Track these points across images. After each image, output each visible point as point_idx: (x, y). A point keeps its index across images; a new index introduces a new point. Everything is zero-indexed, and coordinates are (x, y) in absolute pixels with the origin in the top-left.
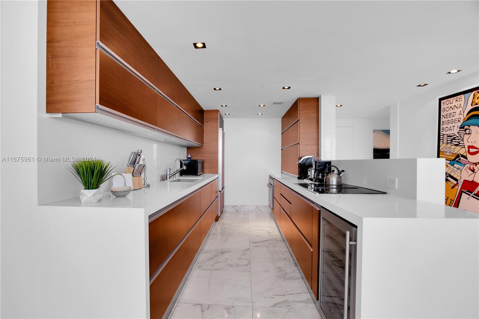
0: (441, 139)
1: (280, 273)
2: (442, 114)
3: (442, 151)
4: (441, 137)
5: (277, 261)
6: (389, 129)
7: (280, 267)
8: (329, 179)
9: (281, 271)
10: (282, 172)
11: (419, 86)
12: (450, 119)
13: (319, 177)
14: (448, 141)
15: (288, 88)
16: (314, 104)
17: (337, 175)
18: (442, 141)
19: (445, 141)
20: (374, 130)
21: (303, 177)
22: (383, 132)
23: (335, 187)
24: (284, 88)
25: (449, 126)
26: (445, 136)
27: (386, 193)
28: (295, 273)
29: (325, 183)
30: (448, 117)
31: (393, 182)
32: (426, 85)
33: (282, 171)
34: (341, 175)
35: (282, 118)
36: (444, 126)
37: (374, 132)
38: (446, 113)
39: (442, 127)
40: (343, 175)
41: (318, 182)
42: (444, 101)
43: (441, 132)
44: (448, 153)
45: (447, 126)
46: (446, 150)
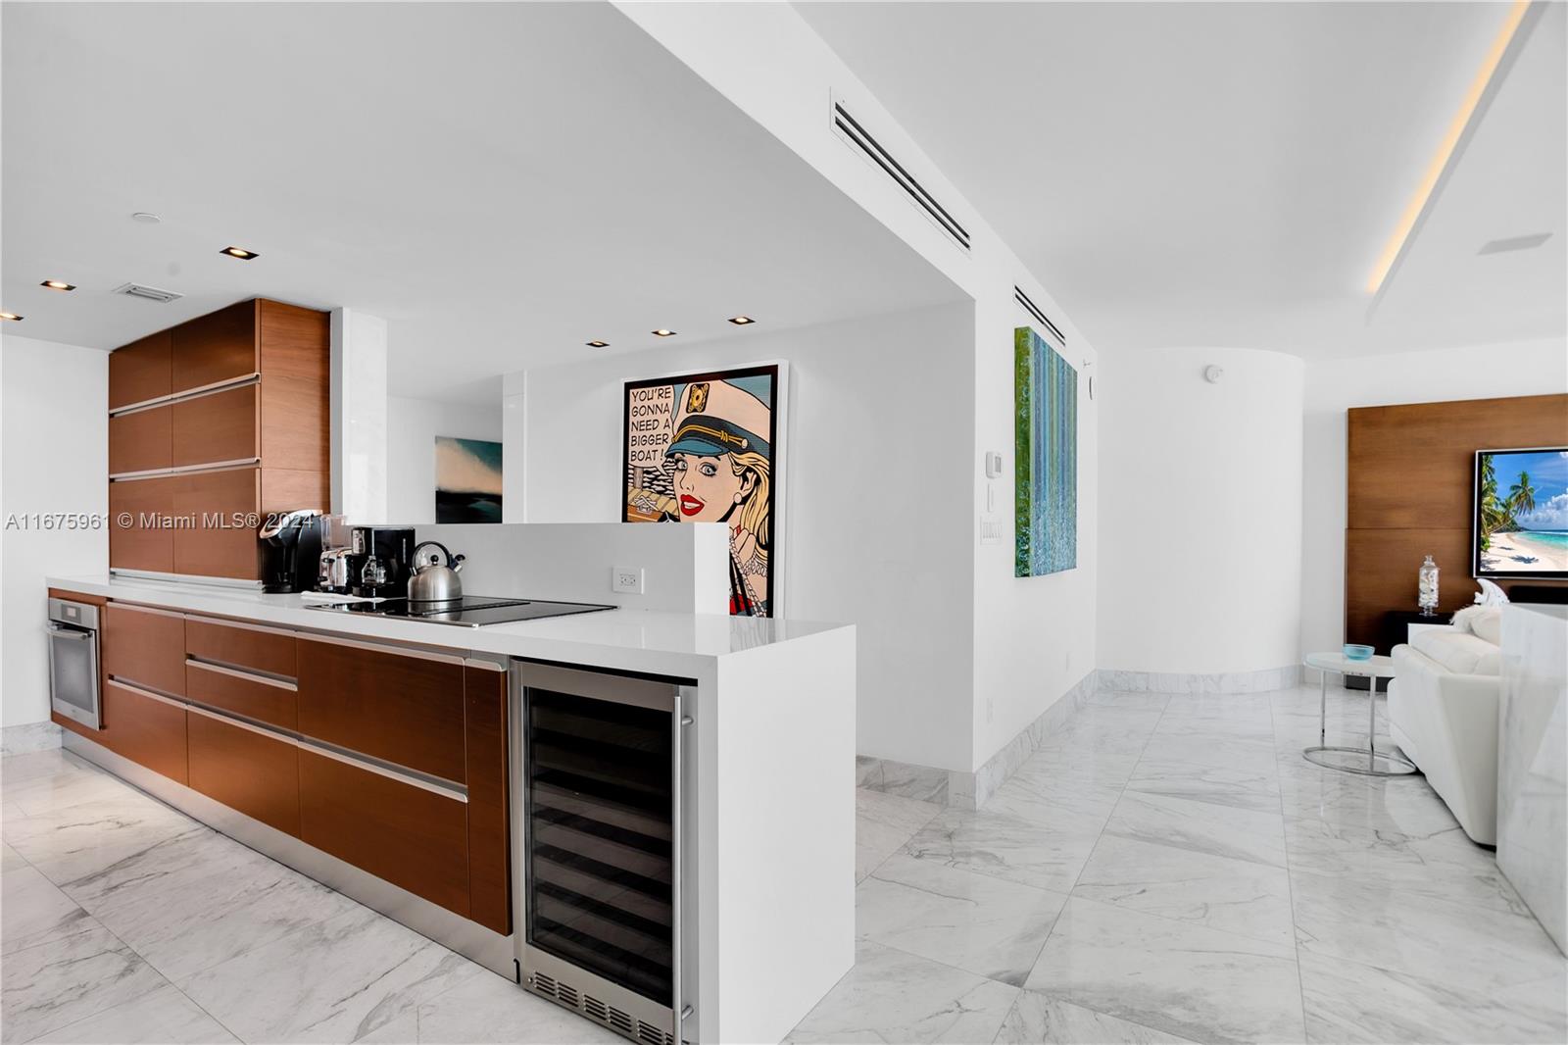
0: (630, 476)
1: (297, 935)
2: (632, 419)
3: (633, 504)
4: (631, 471)
5: (251, 904)
6: (499, 441)
7: (281, 917)
8: (425, 584)
9: (293, 927)
10: (112, 573)
11: (592, 344)
12: (648, 434)
13: (378, 581)
14: (644, 482)
15: (245, 254)
16: (313, 331)
17: (446, 570)
18: (632, 481)
19: (638, 484)
20: (436, 438)
21: (288, 583)
22: (460, 446)
23: (443, 606)
24: (227, 252)
25: (646, 448)
26: (639, 471)
27: (616, 607)
28: (346, 911)
29: (414, 595)
30: (644, 427)
31: (633, 580)
32: (605, 345)
33: (113, 570)
34: (456, 570)
35: (115, 351)
36: (637, 448)
37: (436, 442)
38: (639, 418)
39: (631, 449)
40: (461, 569)
41: (377, 596)
42: (635, 391)
43: (630, 462)
44: (644, 510)
45: (641, 448)
46: (639, 503)
